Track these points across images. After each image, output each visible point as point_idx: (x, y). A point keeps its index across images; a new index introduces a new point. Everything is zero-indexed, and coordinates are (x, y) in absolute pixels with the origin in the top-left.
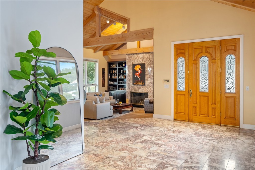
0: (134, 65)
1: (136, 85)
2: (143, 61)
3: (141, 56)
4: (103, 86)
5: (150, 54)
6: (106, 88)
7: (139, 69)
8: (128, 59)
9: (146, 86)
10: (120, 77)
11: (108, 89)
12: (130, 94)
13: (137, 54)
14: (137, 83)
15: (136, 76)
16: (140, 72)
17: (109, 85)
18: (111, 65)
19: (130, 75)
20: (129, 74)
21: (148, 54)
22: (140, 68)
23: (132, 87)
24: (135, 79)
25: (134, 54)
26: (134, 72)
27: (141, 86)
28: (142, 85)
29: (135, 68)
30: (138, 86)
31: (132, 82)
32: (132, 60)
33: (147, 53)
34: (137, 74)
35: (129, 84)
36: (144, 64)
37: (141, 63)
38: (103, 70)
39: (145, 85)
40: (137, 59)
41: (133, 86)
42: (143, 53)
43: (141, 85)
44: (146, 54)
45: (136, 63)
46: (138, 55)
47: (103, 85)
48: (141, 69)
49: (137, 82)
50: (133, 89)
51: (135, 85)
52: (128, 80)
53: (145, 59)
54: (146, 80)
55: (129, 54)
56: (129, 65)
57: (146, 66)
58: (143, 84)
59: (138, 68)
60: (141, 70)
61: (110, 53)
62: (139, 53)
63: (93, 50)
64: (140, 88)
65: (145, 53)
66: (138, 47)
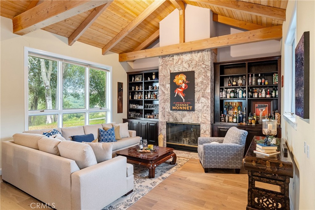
0: (173, 75)
1: (176, 110)
2: (189, 66)
3: (187, 57)
4: (118, 112)
5: (204, 53)
6: (124, 115)
7: (183, 82)
8: (162, 65)
9: (196, 112)
10: (147, 96)
11: (129, 115)
12: (165, 126)
13: (178, 54)
14: (179, 106)
15: (177, 94)
16: (185, 87)
17: (130, 110)
18: (133, 79)
19: (166, 92)
20: (164, 91)
21: (200, 54)
22: (185, 80)
23: (169, 113)
24: (174, 100)
25: (172, 55)
26: (174, 86)
27: (186, 112)
28: (189, 110)
29: (175, 81)
30: (180, 112)
31: (169, 105)
32: (169, 66)
33: (198, 51)
34: (178, 91)
35: (164, 108)
36: (193, 72)
37: (186, 70)
38: (120, 85)
39: (193, 110)
40: (179, 63)
41: (171, 112)
42: (191, 52)
43: (186, 110)
44: (196, 54)
45: (176, 70)
46: (181, 57)
47: (120, 110)
48: (187, 82)
49: (178, 105)
50: (171, 117)
51: (174, 110)
52: (163, 101)
53: (194, 63)
54: (196, 101)
55: (163, 57)
56: (164, 76)
57: (196, 76)
58: (190, 108)
59: (180, 80)
60: (187, 84)
61: (132, 56)
62: (182, 53)
63: (100, 50)
64: (184, 116)
65: (195, 51)
66: (180, 42)
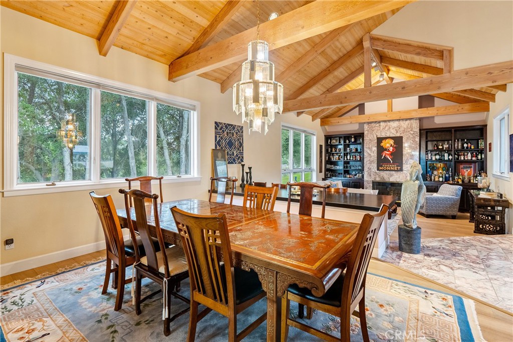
0: (380, 140)
1: (383, 170)
2: (397, 132)
3: (395, 124)
5: (412, 121)
6: (322, 175)
7: (391, 146)
8: (368, 130)
9: (404, 172)
10: (347, 158)
11: (325, 175)
12: (371, 185)
13: (385, 121)
14: (387, 167)
15: (384, 156)
16: (393, 150)
17: (327, 170)
18: (329, 141)
19: (372, 154)
20: (370, 153)
21: (408, 122)
22: (393, 144)
23: (376, 173)
24: (381, 162)
25: (379, 122)
26: (381, 150)
27: (394, 172)
28: (397, 171)
29: (382, 144)
30: (388, 172)
31: (376, 166)
32: (375, 131)
33: (406, 120)
34: (385, 153)
35: (370, 169)
36: (401, 138)
37: (394, 136)
39: (401, 170)
40: (386, 129)
41: (378, 171)
42: (399, 120)
43: (394, 170)
44: (404, 122)
45: (383, 135)
46: (389, 124)
48: (395, 146)
49: (385, 166)
50: (377, 176)
51: (381, 170)
52: (368, 162)
53: (402, 129)
54: (404, 162)
55: (369, 123)
56: (370, 140)
57: (404, 140)
58: (398, 169)
59: (388, 144)
60: (395, 147)
61: (335, 121)
62: (389, 121)
63: (310, 117)
64: (392, 176)
65: (403, 120)
66: (388, 111)
